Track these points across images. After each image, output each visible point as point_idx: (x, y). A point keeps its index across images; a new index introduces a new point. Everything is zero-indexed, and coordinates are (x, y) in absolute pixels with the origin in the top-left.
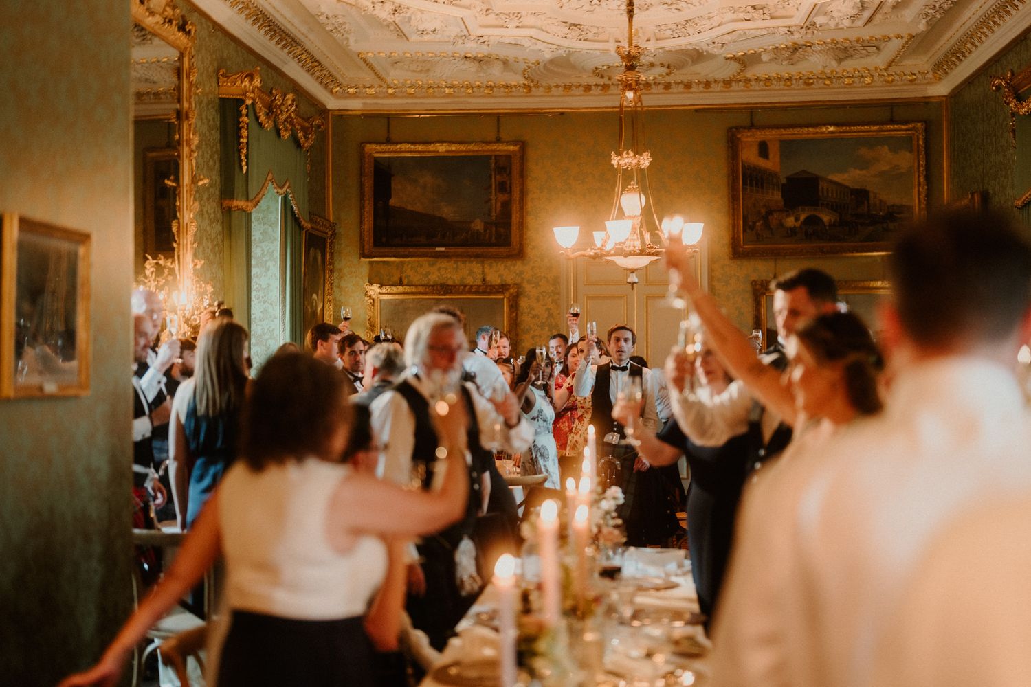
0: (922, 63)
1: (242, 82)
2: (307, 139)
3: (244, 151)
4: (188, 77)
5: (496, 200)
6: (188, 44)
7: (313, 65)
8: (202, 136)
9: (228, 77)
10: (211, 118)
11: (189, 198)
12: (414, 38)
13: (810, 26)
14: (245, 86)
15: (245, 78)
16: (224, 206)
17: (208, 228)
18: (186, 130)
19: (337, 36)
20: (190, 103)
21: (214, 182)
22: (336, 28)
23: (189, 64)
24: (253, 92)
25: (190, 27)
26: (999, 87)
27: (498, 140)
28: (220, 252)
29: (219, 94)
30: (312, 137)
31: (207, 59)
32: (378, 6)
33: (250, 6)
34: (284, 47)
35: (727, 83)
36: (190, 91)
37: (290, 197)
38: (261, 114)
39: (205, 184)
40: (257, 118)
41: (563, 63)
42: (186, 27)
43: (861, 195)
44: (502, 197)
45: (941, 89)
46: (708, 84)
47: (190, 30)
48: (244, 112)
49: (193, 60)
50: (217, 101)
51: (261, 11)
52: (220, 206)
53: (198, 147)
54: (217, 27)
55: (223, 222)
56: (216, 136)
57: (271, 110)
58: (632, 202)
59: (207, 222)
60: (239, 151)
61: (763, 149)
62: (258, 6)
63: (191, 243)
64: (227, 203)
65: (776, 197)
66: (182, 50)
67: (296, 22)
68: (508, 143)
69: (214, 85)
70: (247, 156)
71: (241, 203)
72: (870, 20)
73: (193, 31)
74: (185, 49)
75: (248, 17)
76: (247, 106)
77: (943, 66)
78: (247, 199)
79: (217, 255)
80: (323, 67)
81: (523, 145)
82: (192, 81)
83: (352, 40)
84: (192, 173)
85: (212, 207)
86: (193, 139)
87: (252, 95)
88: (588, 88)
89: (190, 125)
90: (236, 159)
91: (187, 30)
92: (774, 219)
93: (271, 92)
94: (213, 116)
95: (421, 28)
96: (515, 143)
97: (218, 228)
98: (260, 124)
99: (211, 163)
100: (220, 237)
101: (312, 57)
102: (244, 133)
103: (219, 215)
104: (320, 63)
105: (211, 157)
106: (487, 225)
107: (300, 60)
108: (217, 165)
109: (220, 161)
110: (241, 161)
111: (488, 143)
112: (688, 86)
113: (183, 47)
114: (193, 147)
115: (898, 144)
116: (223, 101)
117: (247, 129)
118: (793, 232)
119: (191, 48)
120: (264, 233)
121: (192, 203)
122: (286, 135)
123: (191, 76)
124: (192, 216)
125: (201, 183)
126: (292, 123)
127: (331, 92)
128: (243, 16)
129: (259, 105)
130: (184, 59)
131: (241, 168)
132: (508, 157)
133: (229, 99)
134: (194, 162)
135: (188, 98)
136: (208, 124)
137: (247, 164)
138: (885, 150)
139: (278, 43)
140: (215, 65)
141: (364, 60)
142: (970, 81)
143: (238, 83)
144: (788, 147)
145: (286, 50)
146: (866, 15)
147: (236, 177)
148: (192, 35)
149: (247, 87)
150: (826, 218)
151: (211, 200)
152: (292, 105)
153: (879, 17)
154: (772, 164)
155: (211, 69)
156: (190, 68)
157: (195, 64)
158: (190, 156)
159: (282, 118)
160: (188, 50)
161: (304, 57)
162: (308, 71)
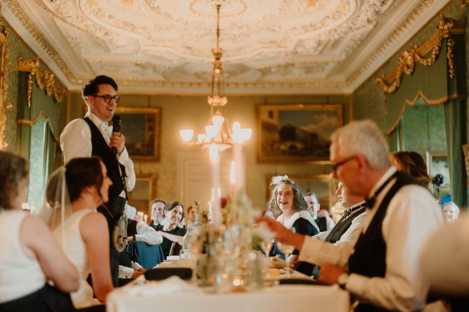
0: (341, 78)
1: (30, 64)
2: (59, 98)
3: (30, 97)
4: (4, 56)
5: (147, 134)
6: (5, 40)
7: (63, 66)
8: (9, 86)
9: (23, 61)
10: (14, 79)
11: (2, 114)
12: (113, 52)
13: (295, 53)
14: (32, 66)
15: (32, 62)
16: (18, 122)
17: (10, 132)
18: (2, 81)
19: (76, 50)
20: (5, 68)
21: (14, 110)
22: (76, 45)
23: (5, 50)
24: (35, 68)
25: (7, 32)
26: (378, 82)
27: (149, 106)
28: (15, 144)
29: (18, 69)
30: (61, 98)
31: (13, 51)
32: (98, 31)
33: (36, 30)
34: (50, 54)
35: (255, 84)
36: (5, 62)
37: (50, 124)
38: (38, 80)
39: (10, 108)
40: (36, 83)
41: (181, 70)
42: (5, 31)
43: (314, 136)
44: (151, 133)
45: (349, 90)
46: (246, 84)
47: (6, 33)
48: (30, 78)
49: (7, 48)
50: (17, 72)
51: (40, 33)
52: (16, 122)
53: (8, 90)
54: (19, 38)
55: (17, 130)
56: (16, 88)
57: (43, 80)
58: (218, 120)
59: (10, 128)
60: (27, 97)
61: (271, 114)
62: (39, 30)
63: (2, 135)
64: (20, 121)
65: (276, 136)
66: (2, 43)
67: (57, 42)
68: (154, 108)
69: (16, 64)
70: (31, 99)
71: (26, 121)
72: (321, 52)
73: (8, 35)
74: (4, 42)
75: (34, 36)
76: (32, 76)
77: (350, 79)
78: (30, 120)
79: (14, 146)
80: (67, 69)
81: (161, 110)
82: (6, 58)
83: (83, 53)
84: (4, 102)
85: (13, 122)
86: (5, 86)
87: (35, 70)
88: (191, 84)
89: (4, 79)
90: (25, 99)
91: (5, 33)
92: (276, 146)
93: (43, 72)
94: (15, 78)
95: (117, 44)
96: (157, 108)
97: (15, 132)
98: (38, 86)
99: (13, 101)
100: (15, 137)
101: (63, 62)
102: (30, 88)
103: (16, 127)
104: (66, 66)
105: (14, 98)
106: (143, 146)
107: (57, 63)
108: (16, 102)
109: (18, 101)
110: (27, 101)
111: (144, 107)
112: (237, 84)
113: (3, 41)
114: (5, 89)
115: (330, 114)
116: (20, 73)
117: (32, 86)
118: (283, 152)
119: (6, 42)
120: (36, 142)
121: (3, 116)
122: (50, 93)
123: (6, 55)
124: (3, 122)
125: (8, 107)
126: (52, 88)
127: (70, 81)
128: (32, 35)
129: (38, 76)
130: (3, 47)
131: (28, 104)
132: (154, 115)
133: (23, 72)
134: (5, 97)
135: (4, 66)
136: (13, 82)
137: (31, 103)
138: (324, 117)
139: (47, 52)
140: (17, 55)
141: (88, 63)
142: (363, 85)
143: (28, 64)
144: (282, 114)
145: (51, 56)
146: (320, 48)
147: (25, 109)
148: (8, 36)
149: (33, 67)
150: (299, 146)
151: (12, 118)
152: (53, 80)
153: (325, 50)
154: (275, 121)
155: (15, 56)
156: (6, 52)
157: (8, 50)
158: (4, 93)
159: (48, 85)
160: (5, 43)
161: (59, 61)
162: (61, 69)
